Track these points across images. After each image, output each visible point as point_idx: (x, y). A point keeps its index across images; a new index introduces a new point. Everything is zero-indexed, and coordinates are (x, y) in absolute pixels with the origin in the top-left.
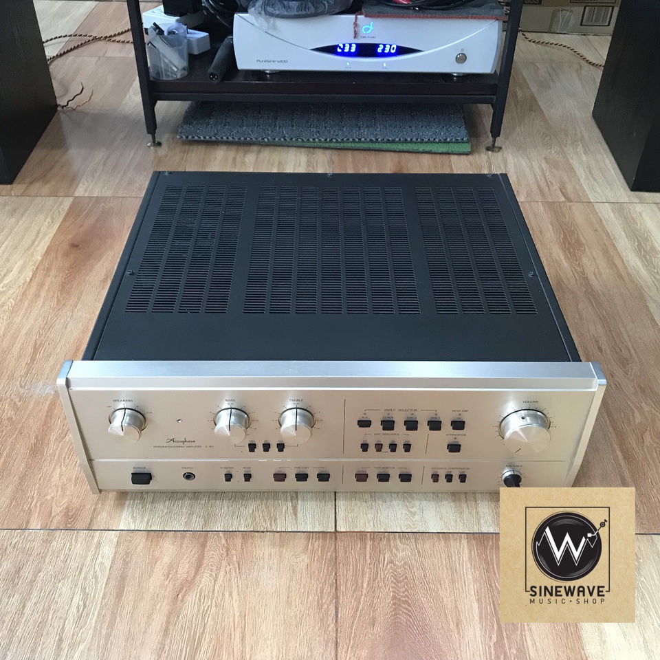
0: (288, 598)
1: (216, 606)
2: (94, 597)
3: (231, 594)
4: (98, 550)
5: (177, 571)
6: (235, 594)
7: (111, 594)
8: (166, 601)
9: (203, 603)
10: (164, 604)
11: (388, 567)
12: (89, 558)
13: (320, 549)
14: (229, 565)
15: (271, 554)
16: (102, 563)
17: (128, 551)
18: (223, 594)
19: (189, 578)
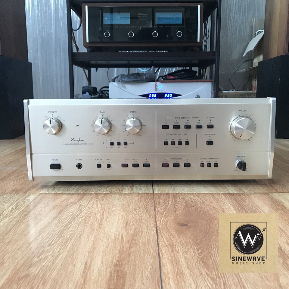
0: (128, 205)
1: (88, 207)
2: (22, 206)
3: (97, 205)
4: (27, 197)
5: (68, 201)
7: (31, 205)
8: (61, 207)
9: (82, 207)
10: (60, 208)
11: (182, 199)
12: (22, 199)
13: (145, 196)
14: (97, 199)
15: (119, 197)
16: (29, 199)
17: (43, 197)
19: (75, 202)
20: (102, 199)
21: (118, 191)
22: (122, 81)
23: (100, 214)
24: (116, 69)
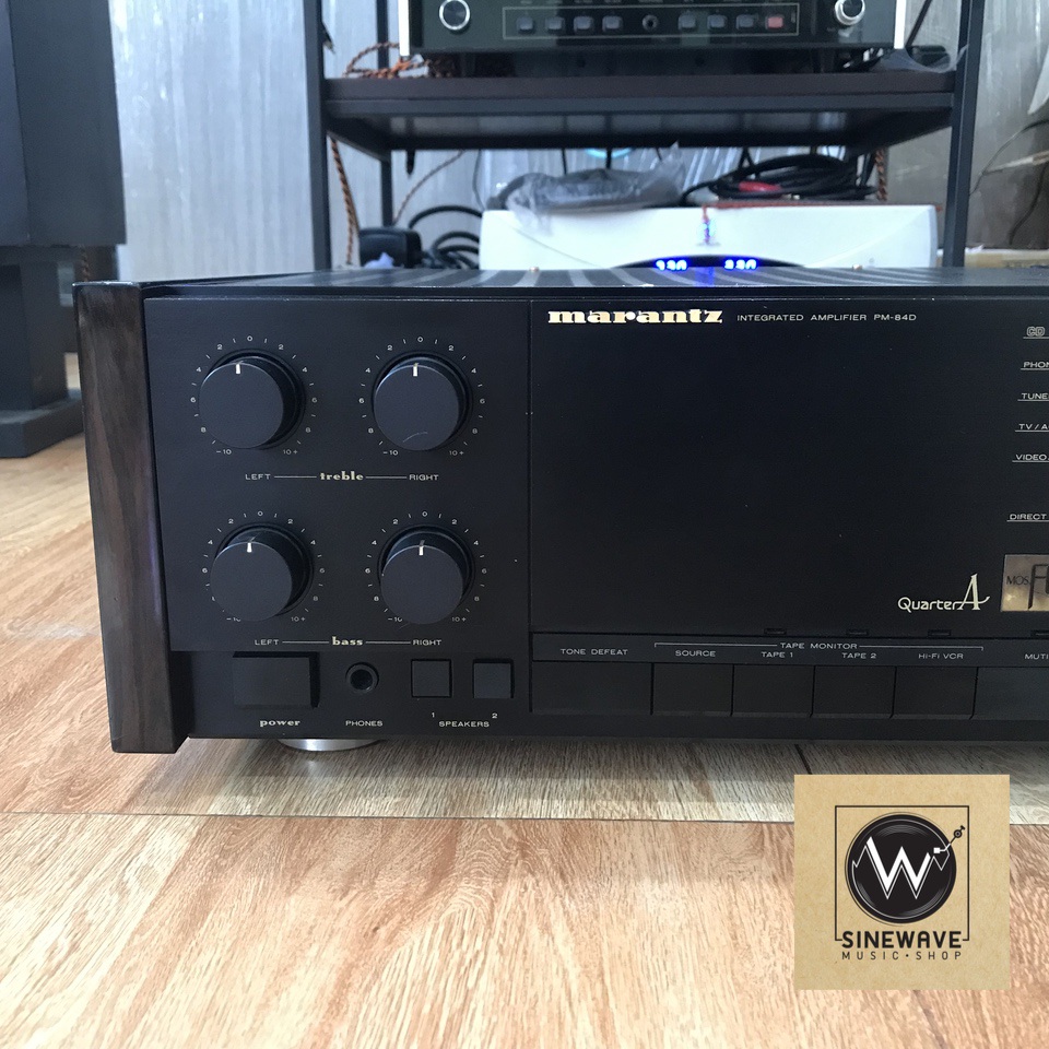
0: (735, 937)
1: (501, 947)
2: (108, 930)
3: (546, 928)
4: (140, 845)
5: (374, 883)
6: (560, 929)
7: (162, 924)
8: (336, 940)
9: (460, 945)
10: (331, 948)
12: (108, 860)
14: (533, 874)
15: (655, 858)
16: (146, 868)
17: (226, 847)
18: (521, 930)
19: (411, 898)
20: (562, 876)
21: (635, 810)
22: (537, 203)
24: (488, 155)
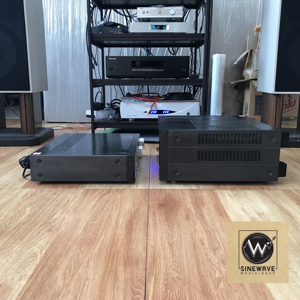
23: (120, 200)
